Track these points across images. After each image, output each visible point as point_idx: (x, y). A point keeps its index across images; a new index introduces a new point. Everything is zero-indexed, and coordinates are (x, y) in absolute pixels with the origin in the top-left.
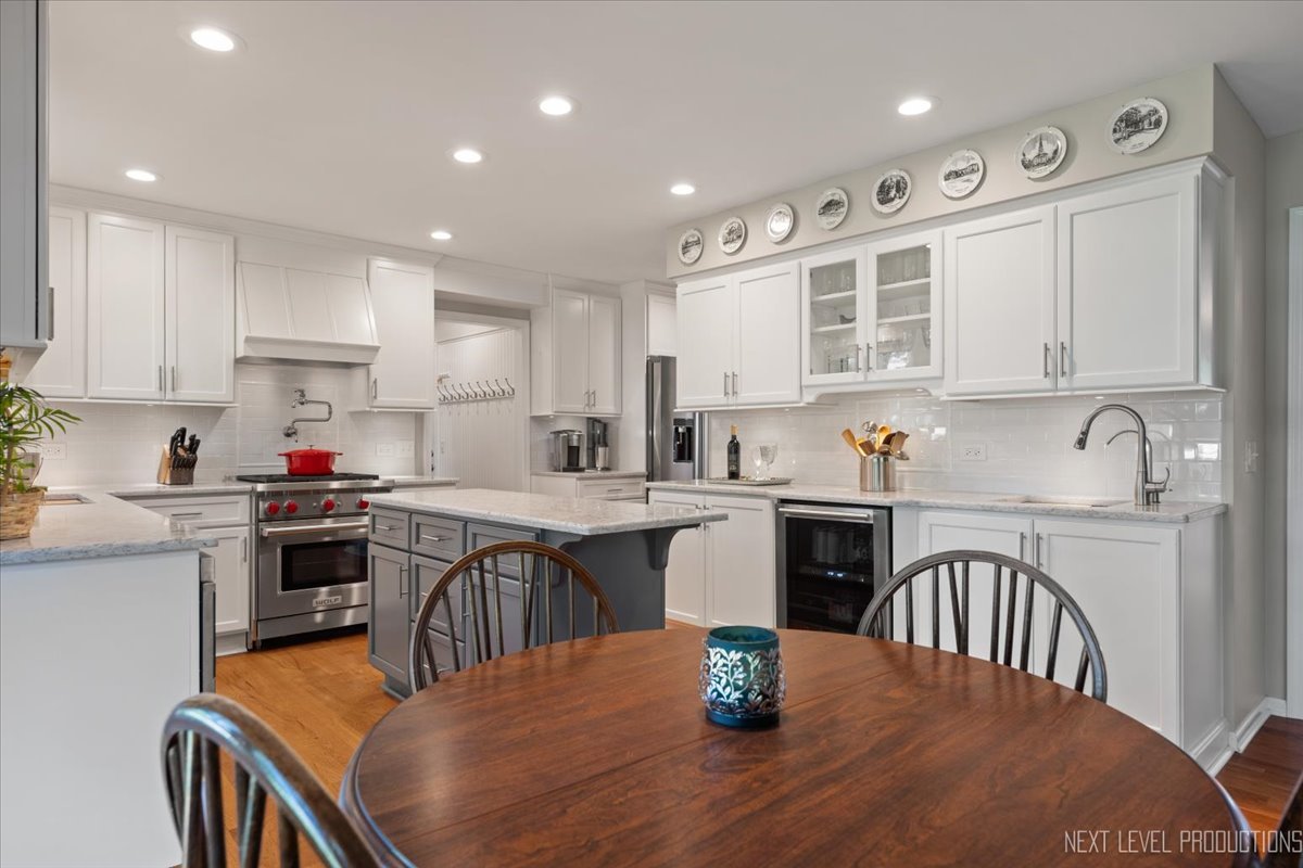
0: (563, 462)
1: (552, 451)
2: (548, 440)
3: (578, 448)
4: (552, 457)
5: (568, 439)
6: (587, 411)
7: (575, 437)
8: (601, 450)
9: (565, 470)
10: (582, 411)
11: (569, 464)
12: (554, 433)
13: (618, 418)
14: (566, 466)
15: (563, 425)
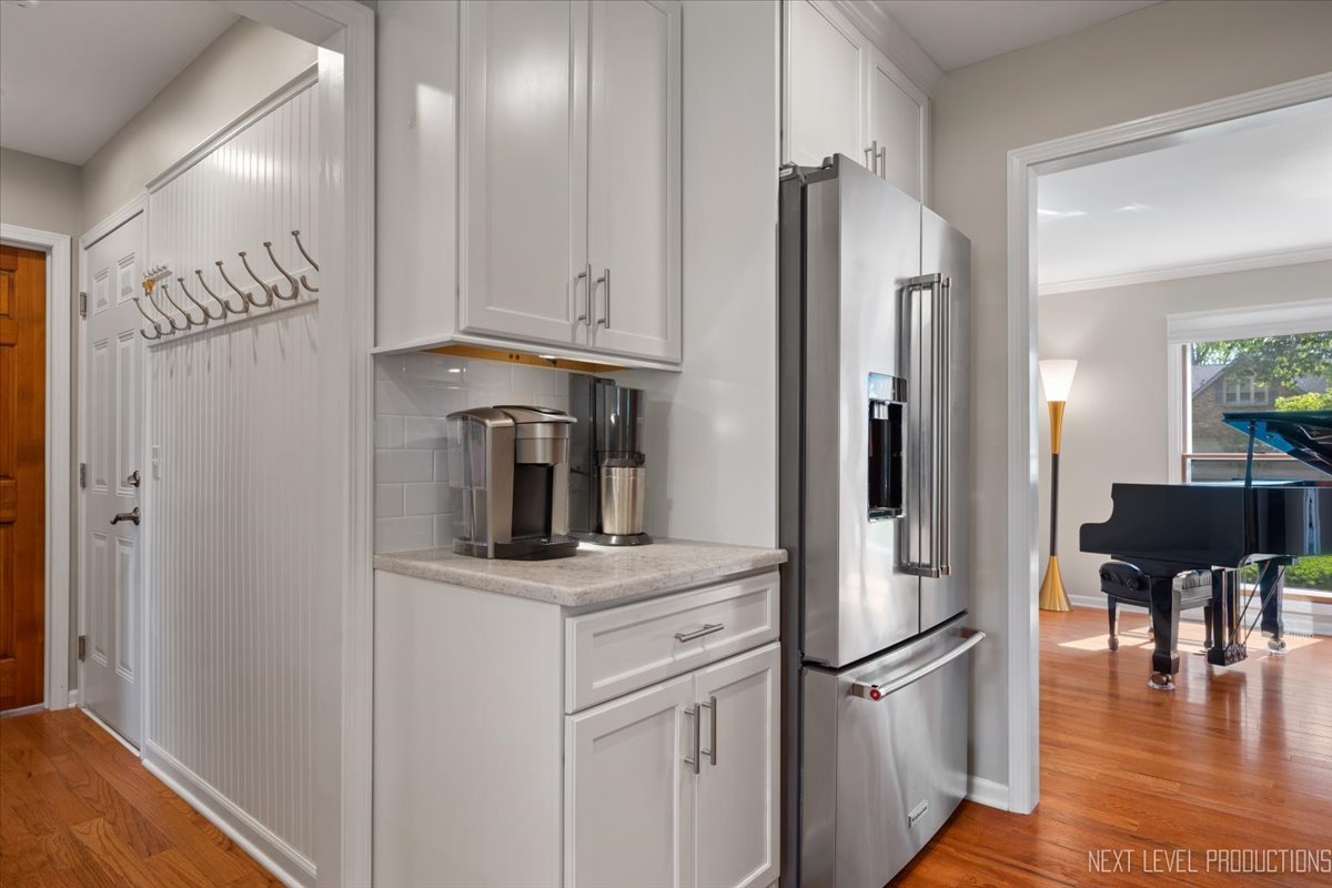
0: (499, 524)
1: (457, 481)
2: (443, 443)
3: (549, 470)
4: (454, 502)
5: (515, 440)
6: (581, 340)
7: (541, 432)
8: (618, 478)
9: (503, 553)
10: (566, 338)
11: (518, 529)
12: (464, 416)
13: (667, 373)
14: (507, 539)
15: (496, 387)
